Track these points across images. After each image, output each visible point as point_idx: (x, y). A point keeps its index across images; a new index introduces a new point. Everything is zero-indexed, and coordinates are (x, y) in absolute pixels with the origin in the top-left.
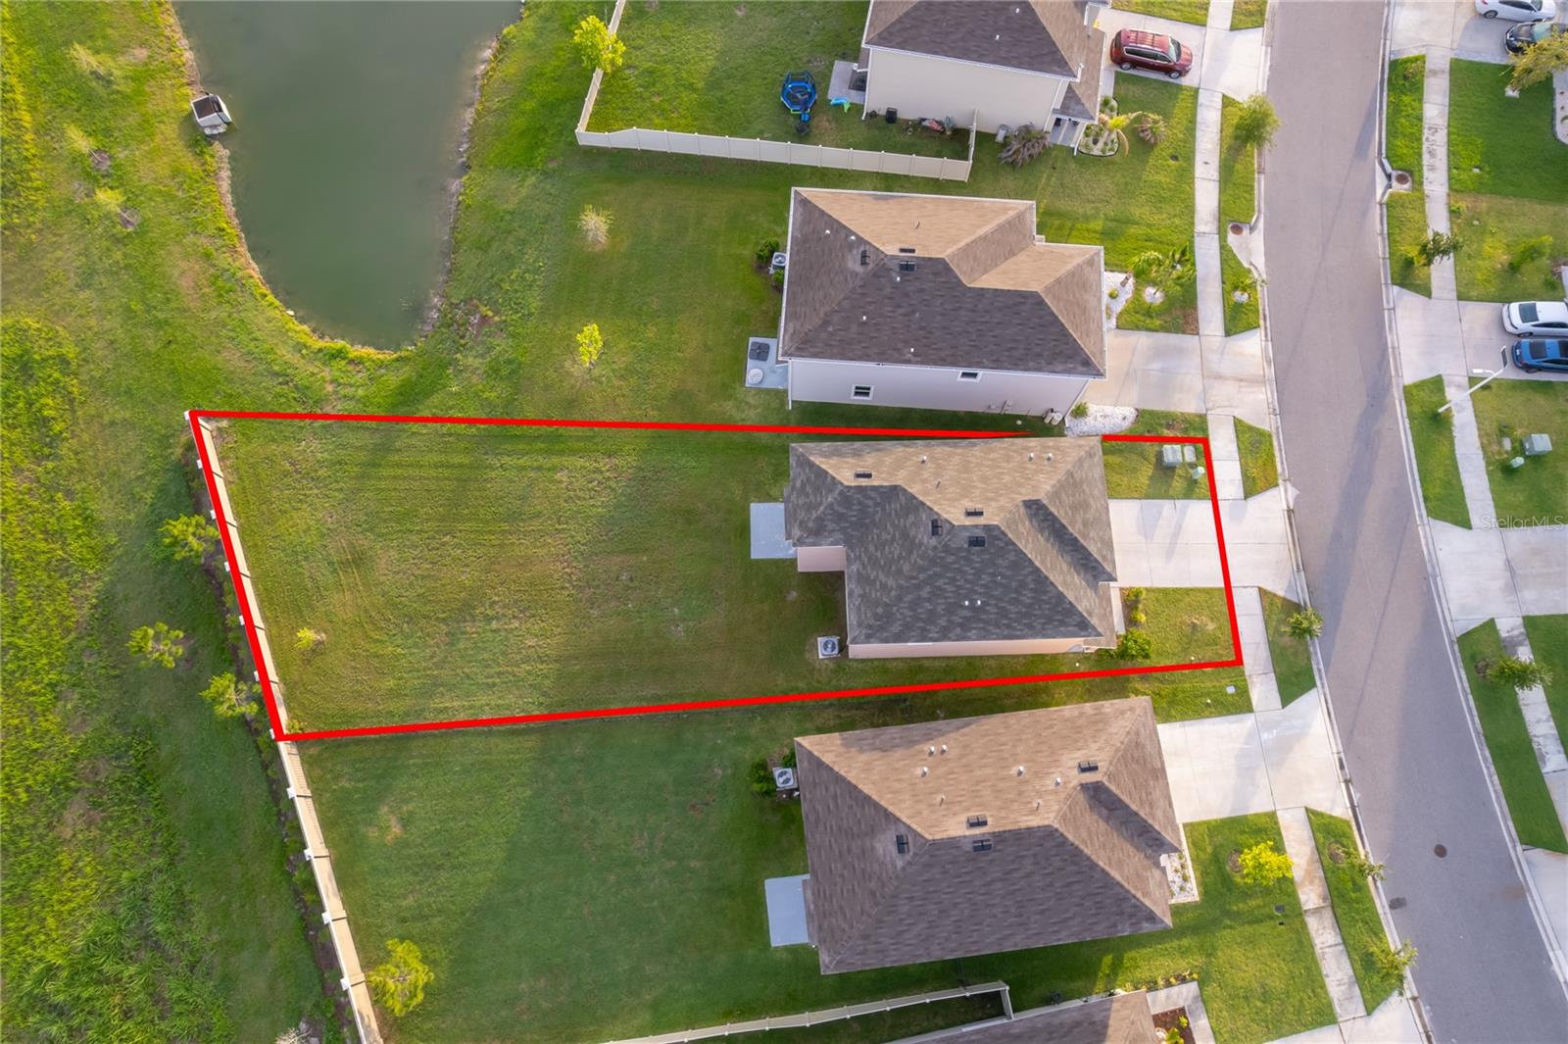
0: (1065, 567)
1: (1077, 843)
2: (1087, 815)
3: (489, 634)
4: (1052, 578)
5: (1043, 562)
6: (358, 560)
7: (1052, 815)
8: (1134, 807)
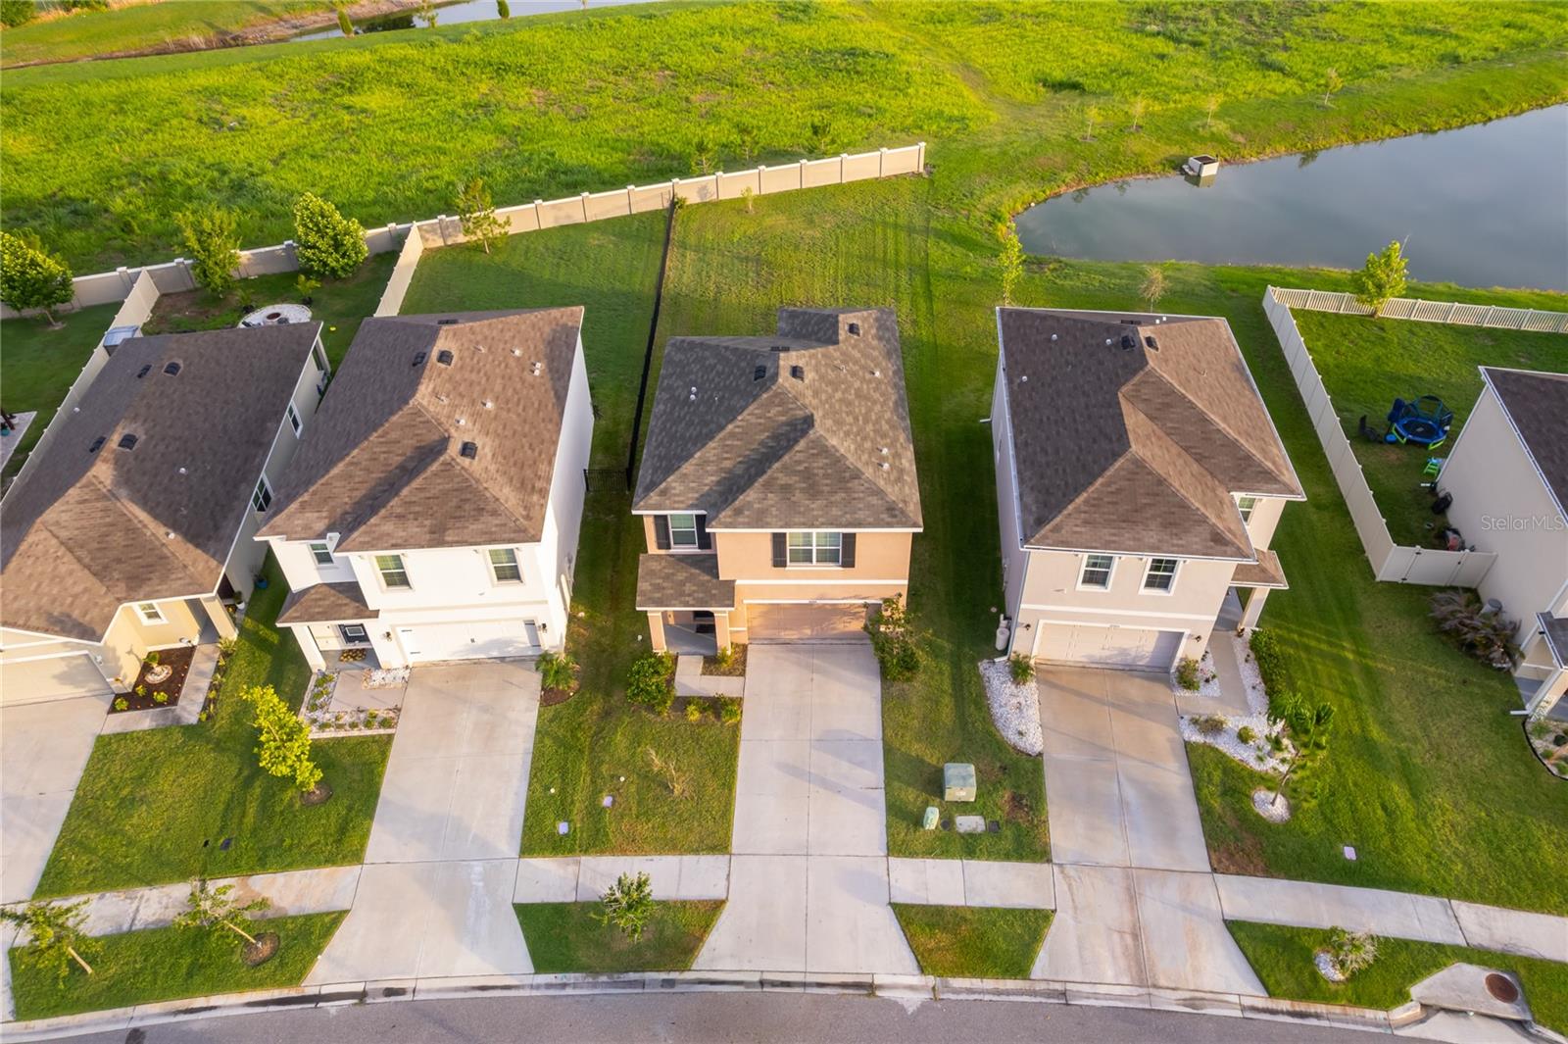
1: (387, 425)
7: (425, 403)
8: (405, 492)
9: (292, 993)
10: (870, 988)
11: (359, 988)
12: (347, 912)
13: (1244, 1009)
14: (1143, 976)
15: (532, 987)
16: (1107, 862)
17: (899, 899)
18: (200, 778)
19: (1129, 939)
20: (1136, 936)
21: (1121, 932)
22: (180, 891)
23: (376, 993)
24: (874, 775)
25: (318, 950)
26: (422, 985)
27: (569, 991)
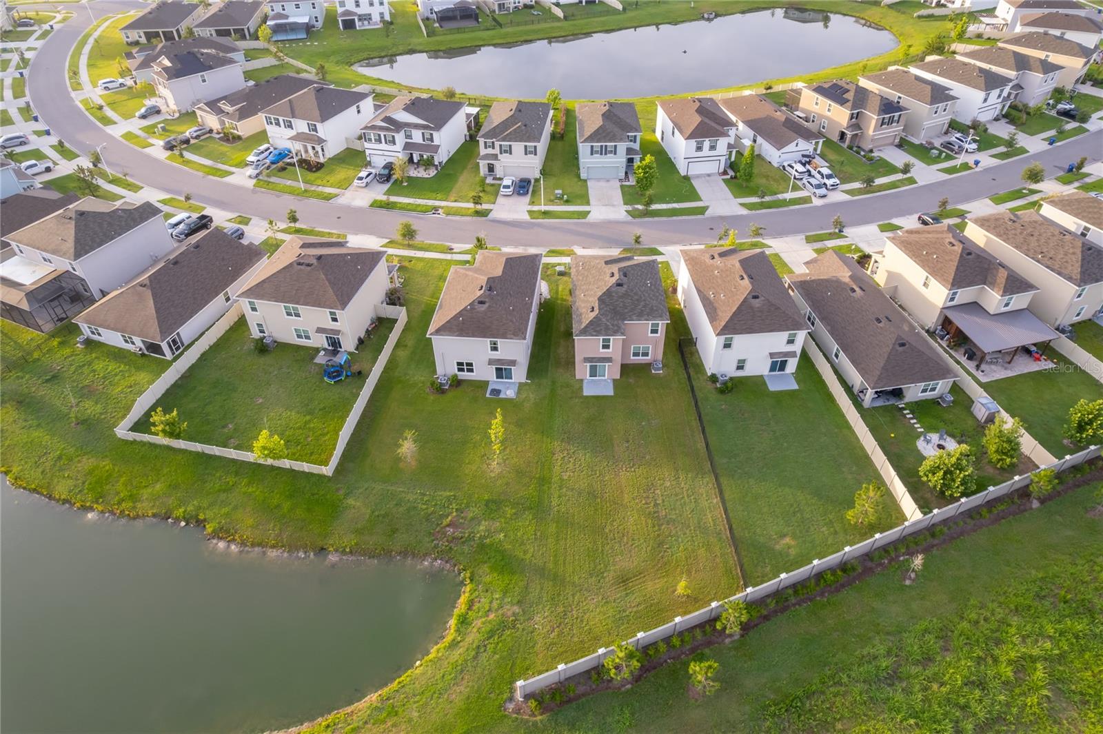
1: (742, 259)
2: (731, 258)
3: (666, 503)
6: (624, 580)
7: (734, 261)
8: (724, 252)
23: (688, 245)
26: (677, 245)
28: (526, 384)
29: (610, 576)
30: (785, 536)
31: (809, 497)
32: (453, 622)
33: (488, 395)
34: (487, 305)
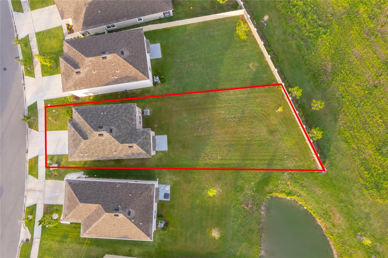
0: (80, 124)
1: (82, 55)
2: (79, 62)
3: (234, 114)
4: (83, 120)
5: (85, 123)
6: (272, 132)
7: (87, 60)
8: (69, 65)
9: (24, 75)
10: (27, 152)
11: (25, 84)
12: (35, 78)
13: (25, 203)
14: (29, 190)
15: (26, 107)
16: (46, 188)
17: (39, 156)
18: (55, 46)
19: (34, 189)
20: (34, 190)
21: (35, 188)
22: (37, 53)
23: (24, 86)
24: (59, 153)
25: (29, 76)
26: (26, 92)
27: (25, 112)
28: (159, 180)
29: (270, 138)
30: (249, 66)
31: (228, 53)
32: (288, 198)
33: (169, 200)
34: (131, 210)
